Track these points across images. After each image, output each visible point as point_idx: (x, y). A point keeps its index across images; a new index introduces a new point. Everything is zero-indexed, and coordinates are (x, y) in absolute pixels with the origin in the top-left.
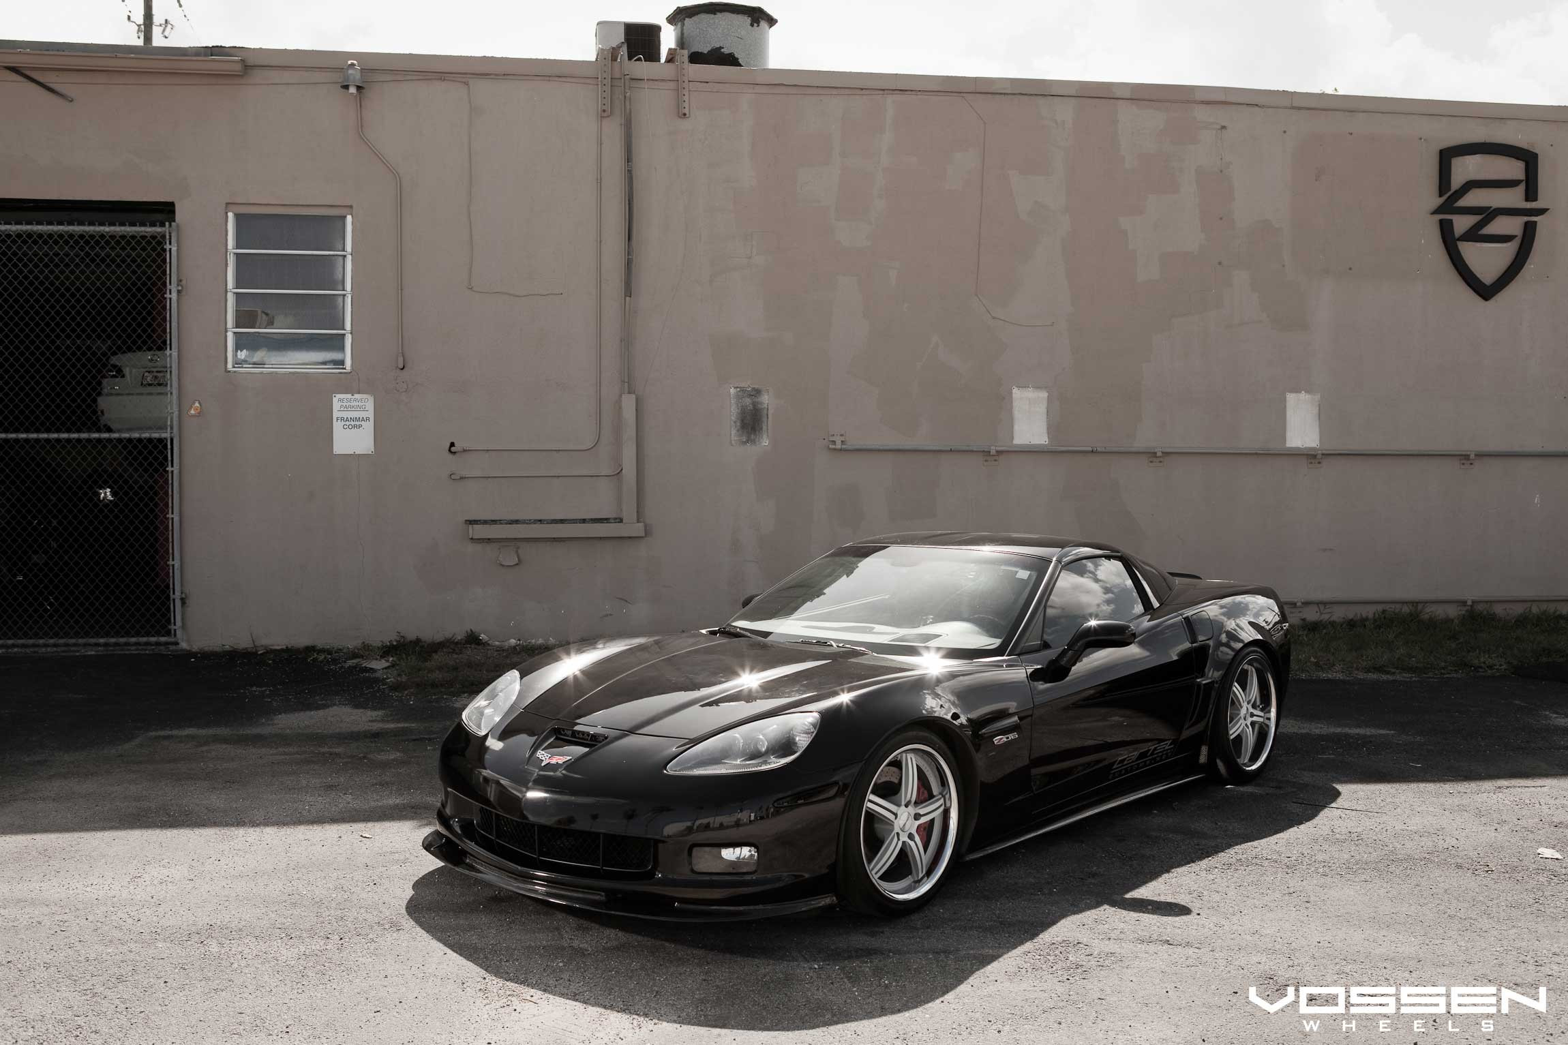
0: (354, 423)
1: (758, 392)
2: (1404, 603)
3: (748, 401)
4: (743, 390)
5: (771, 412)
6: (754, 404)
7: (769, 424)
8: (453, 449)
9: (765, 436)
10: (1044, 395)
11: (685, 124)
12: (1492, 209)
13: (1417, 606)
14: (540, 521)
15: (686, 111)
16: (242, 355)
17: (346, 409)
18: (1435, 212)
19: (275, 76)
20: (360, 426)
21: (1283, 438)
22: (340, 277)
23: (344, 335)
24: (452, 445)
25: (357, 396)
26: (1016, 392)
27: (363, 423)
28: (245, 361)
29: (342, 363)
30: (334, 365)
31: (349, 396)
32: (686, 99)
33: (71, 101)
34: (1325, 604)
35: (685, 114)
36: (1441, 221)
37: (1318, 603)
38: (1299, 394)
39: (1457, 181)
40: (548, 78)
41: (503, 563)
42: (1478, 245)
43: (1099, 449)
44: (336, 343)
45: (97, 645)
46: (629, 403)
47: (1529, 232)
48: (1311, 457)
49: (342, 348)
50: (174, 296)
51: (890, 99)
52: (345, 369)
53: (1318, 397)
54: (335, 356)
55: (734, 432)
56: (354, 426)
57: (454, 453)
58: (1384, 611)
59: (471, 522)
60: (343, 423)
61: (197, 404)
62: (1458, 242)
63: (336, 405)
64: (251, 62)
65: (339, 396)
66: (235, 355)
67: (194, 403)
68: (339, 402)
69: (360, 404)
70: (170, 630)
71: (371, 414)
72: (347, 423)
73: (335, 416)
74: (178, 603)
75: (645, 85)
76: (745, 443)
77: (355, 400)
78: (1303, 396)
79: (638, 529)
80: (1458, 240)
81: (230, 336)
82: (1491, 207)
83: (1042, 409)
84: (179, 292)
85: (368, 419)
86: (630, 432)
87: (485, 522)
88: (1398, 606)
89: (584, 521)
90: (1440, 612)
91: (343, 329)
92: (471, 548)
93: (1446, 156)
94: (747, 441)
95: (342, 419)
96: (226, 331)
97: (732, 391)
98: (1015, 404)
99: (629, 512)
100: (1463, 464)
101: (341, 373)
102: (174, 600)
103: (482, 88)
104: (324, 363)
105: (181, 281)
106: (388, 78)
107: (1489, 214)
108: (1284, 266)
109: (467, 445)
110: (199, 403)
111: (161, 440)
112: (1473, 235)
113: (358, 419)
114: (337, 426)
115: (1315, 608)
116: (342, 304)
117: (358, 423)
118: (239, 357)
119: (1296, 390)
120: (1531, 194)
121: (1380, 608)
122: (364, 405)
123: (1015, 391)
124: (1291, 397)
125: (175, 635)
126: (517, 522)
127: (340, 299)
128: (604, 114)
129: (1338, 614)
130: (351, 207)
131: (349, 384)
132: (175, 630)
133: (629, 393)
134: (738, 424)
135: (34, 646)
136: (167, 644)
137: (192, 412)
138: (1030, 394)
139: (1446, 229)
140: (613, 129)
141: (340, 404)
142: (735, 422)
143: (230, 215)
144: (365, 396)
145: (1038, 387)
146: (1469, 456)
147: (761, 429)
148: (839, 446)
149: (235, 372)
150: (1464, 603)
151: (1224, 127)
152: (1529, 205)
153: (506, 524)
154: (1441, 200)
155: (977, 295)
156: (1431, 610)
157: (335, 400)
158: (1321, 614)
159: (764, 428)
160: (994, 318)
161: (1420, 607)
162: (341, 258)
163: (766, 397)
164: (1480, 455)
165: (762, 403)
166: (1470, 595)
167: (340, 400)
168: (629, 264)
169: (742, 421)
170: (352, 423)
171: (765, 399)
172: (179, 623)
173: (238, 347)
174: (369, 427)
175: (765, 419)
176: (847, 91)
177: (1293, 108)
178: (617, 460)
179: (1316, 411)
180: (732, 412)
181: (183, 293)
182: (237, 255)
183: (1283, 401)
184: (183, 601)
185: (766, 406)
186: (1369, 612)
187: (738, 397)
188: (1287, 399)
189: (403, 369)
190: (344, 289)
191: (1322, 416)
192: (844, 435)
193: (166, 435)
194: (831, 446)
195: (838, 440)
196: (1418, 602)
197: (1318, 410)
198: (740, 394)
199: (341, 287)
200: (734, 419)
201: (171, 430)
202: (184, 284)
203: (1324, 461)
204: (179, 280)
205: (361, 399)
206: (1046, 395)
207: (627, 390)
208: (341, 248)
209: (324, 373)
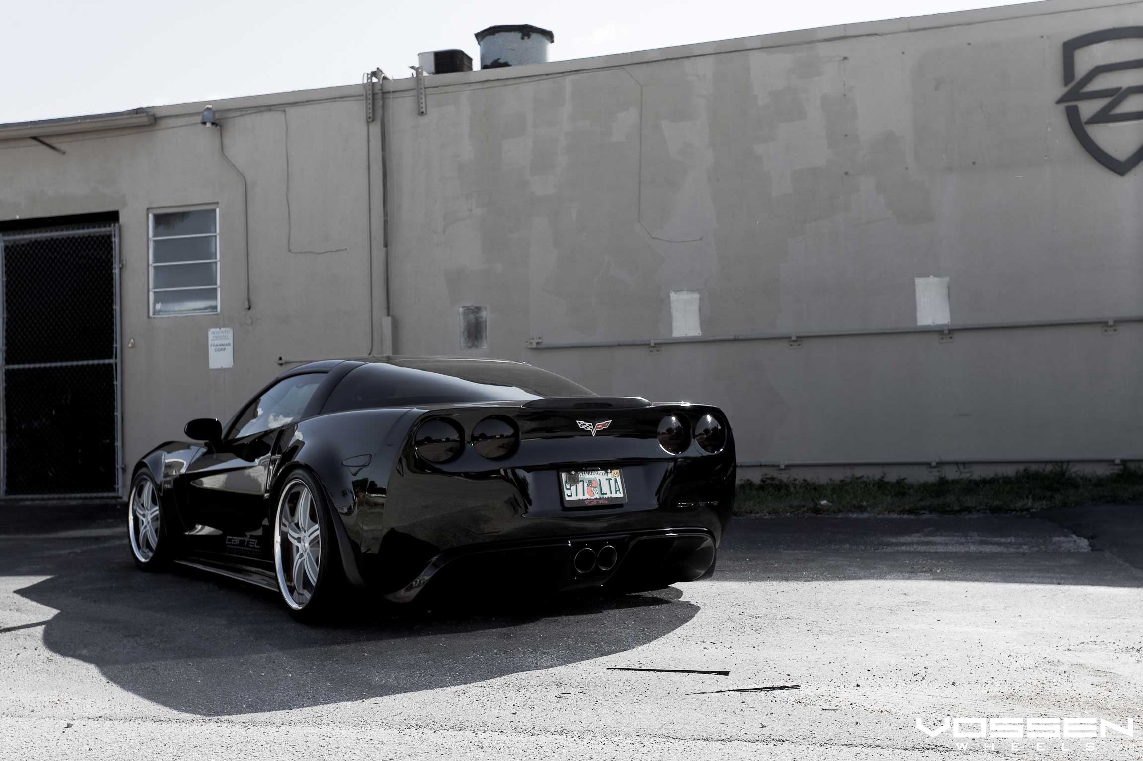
0: (221, 348)
1: (478, 309)
2: (1046, 462)
3: (472, 316)
4: (468, 309)
5: (488, 323)
6: (476, 319)
7: (489, 331)
8: (280, 362)
9: (484, 341)
10: (696, 296)
11: (423, 120)
13: (1062, 466)
15: (424, 110)
16: (158, 306)
17: (217, 338)
18: (1059, 102)
19: (172, 122)
20: (225, 349)
21: (915, 318)
22: (213, 251)
23: (216, 289)
24: (281, 359)
25: (223, 329)
26: (673, 296)
27: (226, 347)
28: (160, 311)
29: (215, 307)
30: (211, 309)
31: (218, 329)
32: (423, 100)
33: (64, 153)
34: (964, 463)
35: (423, 112)
37: (957, 463)
38: (927, 278)
39: (1083, 69)
40: (334, 99)
43: (740, 337)
44: (211, 294)
45: (75, 499)
46: (387, 322)
48: (942, 332)
49: (216, 298)
50: (117, 271)
51: (569, 79)
52: (217, 311)
53: (946, 279)
54: (212, 303)
55: (462, 340)
56: (221, 350)
57: (281, 365)
58: (1025, 470)
60: (214, 348)
61: (132, 340)
63: (210, 336)
64: (159, 114)
65: (212, 330)
66: (154, 307)
67: (130, 340)
68: (212, 333)
69: (224, 334)
70: (115, 489)
71: (230, 341)
72: (217, 348)
73: (210, 342)
74: (120, 471)
75: (391, 96)
76: (470, 348)
77: (222, 332)
78: (932, 279)
81: (151, 294)
82: (1120, 89)
83: (695, 307)
84: (121, 269)
85: (229, 344)
86: (388, 343)
88: (1042, 466)
90: (1088, 470)
91: (216, 285)
94: (472, 345)
95: (214, 345)
96: (149, 292)
97: (461, 310)
98: (673, 305)
100: (1102, 331)
101: (214, 314)
102: (118, 469)
103: (292, 111)
104: (206, 308)
106: (238, 113)
108: (907, 169)
109: (289, 359)
110: (134, 340)
111: (110, 365)
112: (1103, 117)
113: (223, 345)
114: (211, 350)
115: (954, 468)
116: (214, 269)
117: (223, 347)
118: (156, 308)
119: (925, 275)
121: (1021, 467)
122: (227, 335)
123: (672, 294)
124: (920, 282)
125: (118, 492)
127: (214, 265)
128: (370, 120)
129: (978, 473)
130: (217, 203)
131: (218, 322)
132: (118, 489)
133: (388, 315)
134: (465, 334)
135: (43, 500)
136: (113, 498)
137: (130, 345)
138: (685, 296)
139: (1073, 116)
140: (376, 129)
141: (213, 335)
142: (462, 333)
143: (151, 217)
144: (227, 329)
145: (691, 290)
146: (1107, 323)
147: (481, 336)
148: (534, 346)
149: (154, 318)
150: (1111, 462)
151: (845, 58)
154: (1065, 90)
155: (639, 222)
156: (1074, 469)
157: (210, 333)
158: (961, 473)
159: (484, 336)
160: (654, 238)
161: (1065, 466)
162: (214, 238)
163: (485, 312)
164: (1119, 322)
165: (481, 317)
166: (1118, 457)
167: (213, 332)
168: (385, 223)
169: (468, 331)
170: (220, 348)
171: (484, 314)
172: (120, 484)
173: (156, 301)
174: (230, 349)
175: (484, 329)
176: (537, 78)
177: (910, 31)
179: (945, 292)
180: (458, 323)
181: (124, 269)
182: (155, 241)
183: (913, 284)
184: (124, 470)
185: (484, 319)
186: (1010, 471)
187: (464, 314)
188: (916, 283)
189: (249, 308)
190: (216, 258)
191: (952, 296)
192: (539, 338)
193: (112, 361)
194: (530, 346)
195: (534, 342)
196: (1062, 462)
197: (947, 290)
198: (466, 311)
199: (214, 257)
200: (462, 330)
201: (116, 358)
202: (124, 262)
203: (956, 335)
204: (121, 261)
205: (225, 331)
206: (698, 296)
207: (386, 314)
208: (213, 231)
209: (204, 315)
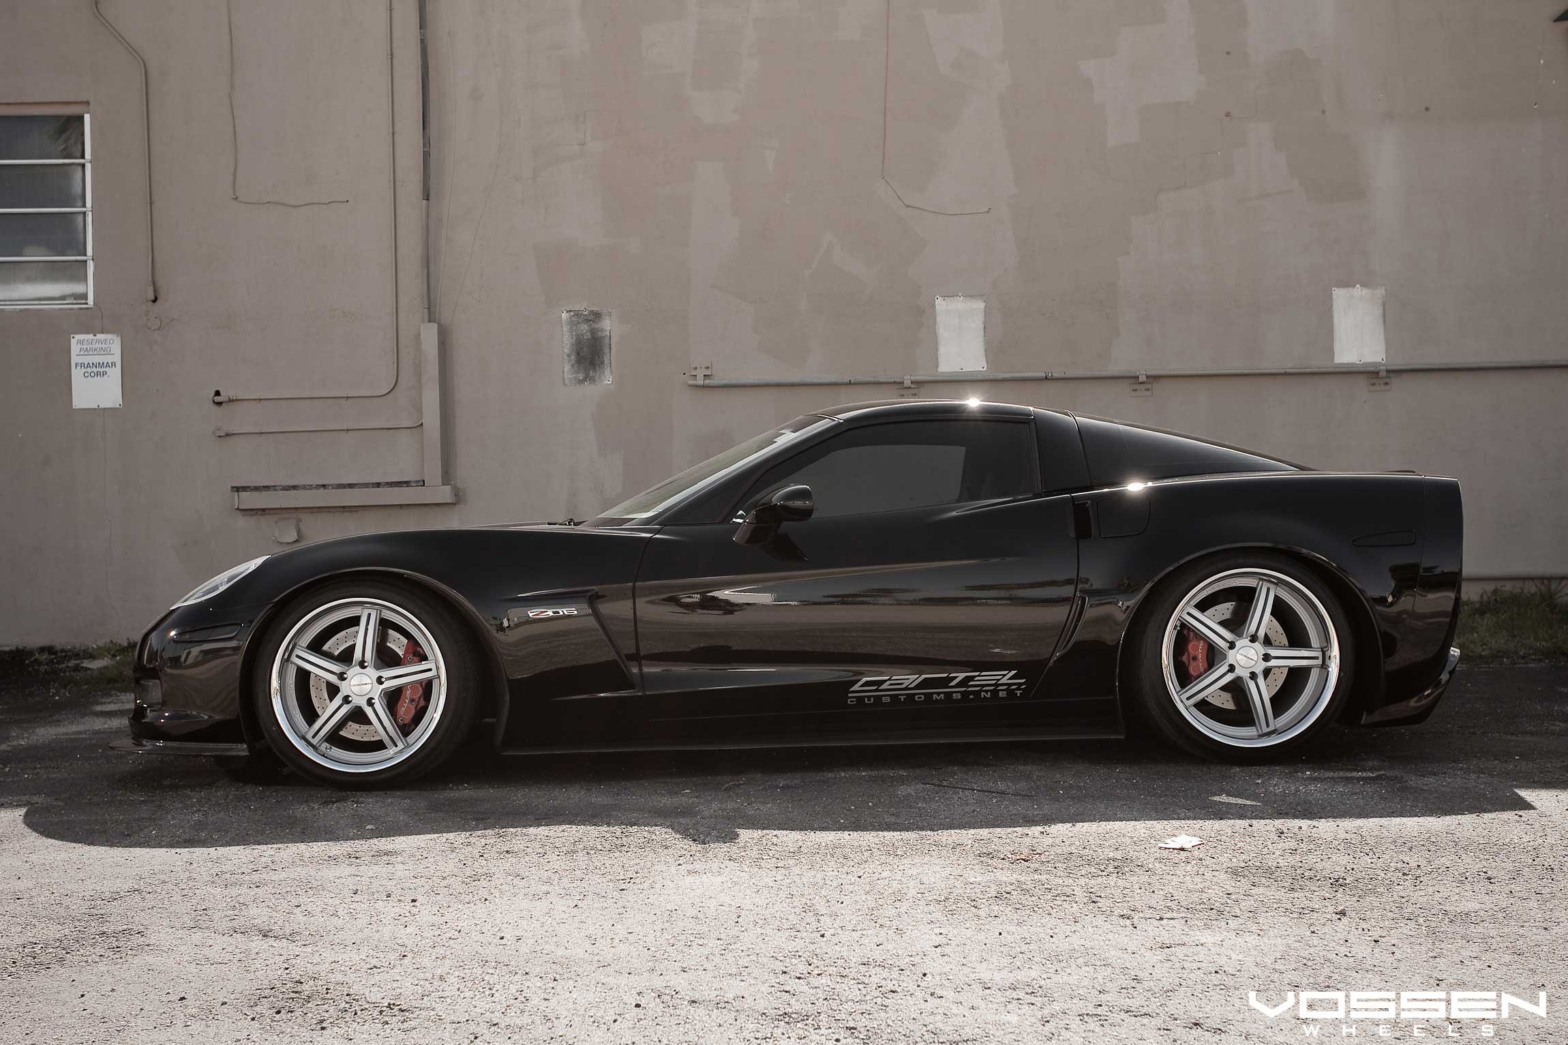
0: (98, 370)
1: (597, 316)
2: (1526, 579)
3: (584, 327)
4: (577, 314)
5: (614, 341)
6: (593, 332)
7: (613, 355)
8: (218, 399)
9: (607, 371)
10: (980, 305)
13: (1550, 583)
14: (324, 486)
17: (88, 352)
20: (105, 373)
21: (1330, 351)
22: (79, 191)
23: (86, 261)
24: (218, 393)
25: (100, 336)
26: (940, 303)
27: (108, 370)
29: (83, 296)
30: (75, 299)
31: (91, 336)
38: (1351, 289)
41: (281, 541)
43: (1055, 375)
44: (76, 272)
46: (430, 334)
48: (1372, 375)
49: (84, 279)
52: (87, 304)
53: (1381, 291)
54: (78, 288)
55: (567, 368)
56: (97, 374)
57: (220, 404)
58: (1495, 591)
59: (238, 489)
60: (83, 370)
63: (75, 348)
65: (78, 337)
68: (78, 343)
69: (104, 346)
71: (117, 358)
72: (89, 370)
73: (74, 360)
76: (581, 382)
77: (98, 341)
78: (1358, 291)
79: (444, 494)
83: (977, 323)
85: (114, 364)
86: (433, 370)
87: (257, 489)
88: (1519, 584)
89: (378, 485)
91: (85, 255)
92: (242, 522)
94: (585, 380)
95: (82, 365)
97: (565, 316)
98: (939, 318)
99: (433, 472)
101: (81, 309)
104: (63, 298)
108: (1324, 112)
109: (233, 394)
113: (101, 365)
114: (77, 374)
116: (82, 224)
117: (101, 370)
119: (1347, 284)
121: (1490, 587)
122: (111, 347)
123: (939, 301)
124: (1339, 294)
126: (294, 487)
127: (80, 218)
130: (88, 103)
131: (90, 322)
133: (430, 321)
134: (573, 357)
138: (959, 304)
141: (80, 346)
142: (568, 356)
144: (109, 336)
145: (971, 296)
147: (603, 363)
148: (700, 382)
153: (281, 490)
155: (883, 177)
156: (1565, 590)
157: (73, 342)
159: (606, 361)
160: (908, 206)
161: (1554, 585)
162: (80, 169)
163: (608, 321)
165: (602, 330)
167: (79, 342)
168: (426, 155)
169: (578, 354)
170: (95, 370)
171: (607, 325)
174: (115, 374)
175: (606, 350)
178: (417, 406)
179: (1378, 311)
180: (565, 342)
183: (1328, 300)
185: (607, 333)
187: (571, 322)
188: (1334, 297)
189: (155, 301)
190: (84, 206)
191: (1391, 318)
192: (708, 368)
194: (692, 382)
195: (700, 374)
196: (1550, 579)
197: (1382, 307)
198: (575, 319)
199: (80, 203)
200: (567, 351)
203: (1395, 382)
205: (106, 340)
206: (982, 305)
207: (426, 319)
208: (79, 154)
209: (60, 309)
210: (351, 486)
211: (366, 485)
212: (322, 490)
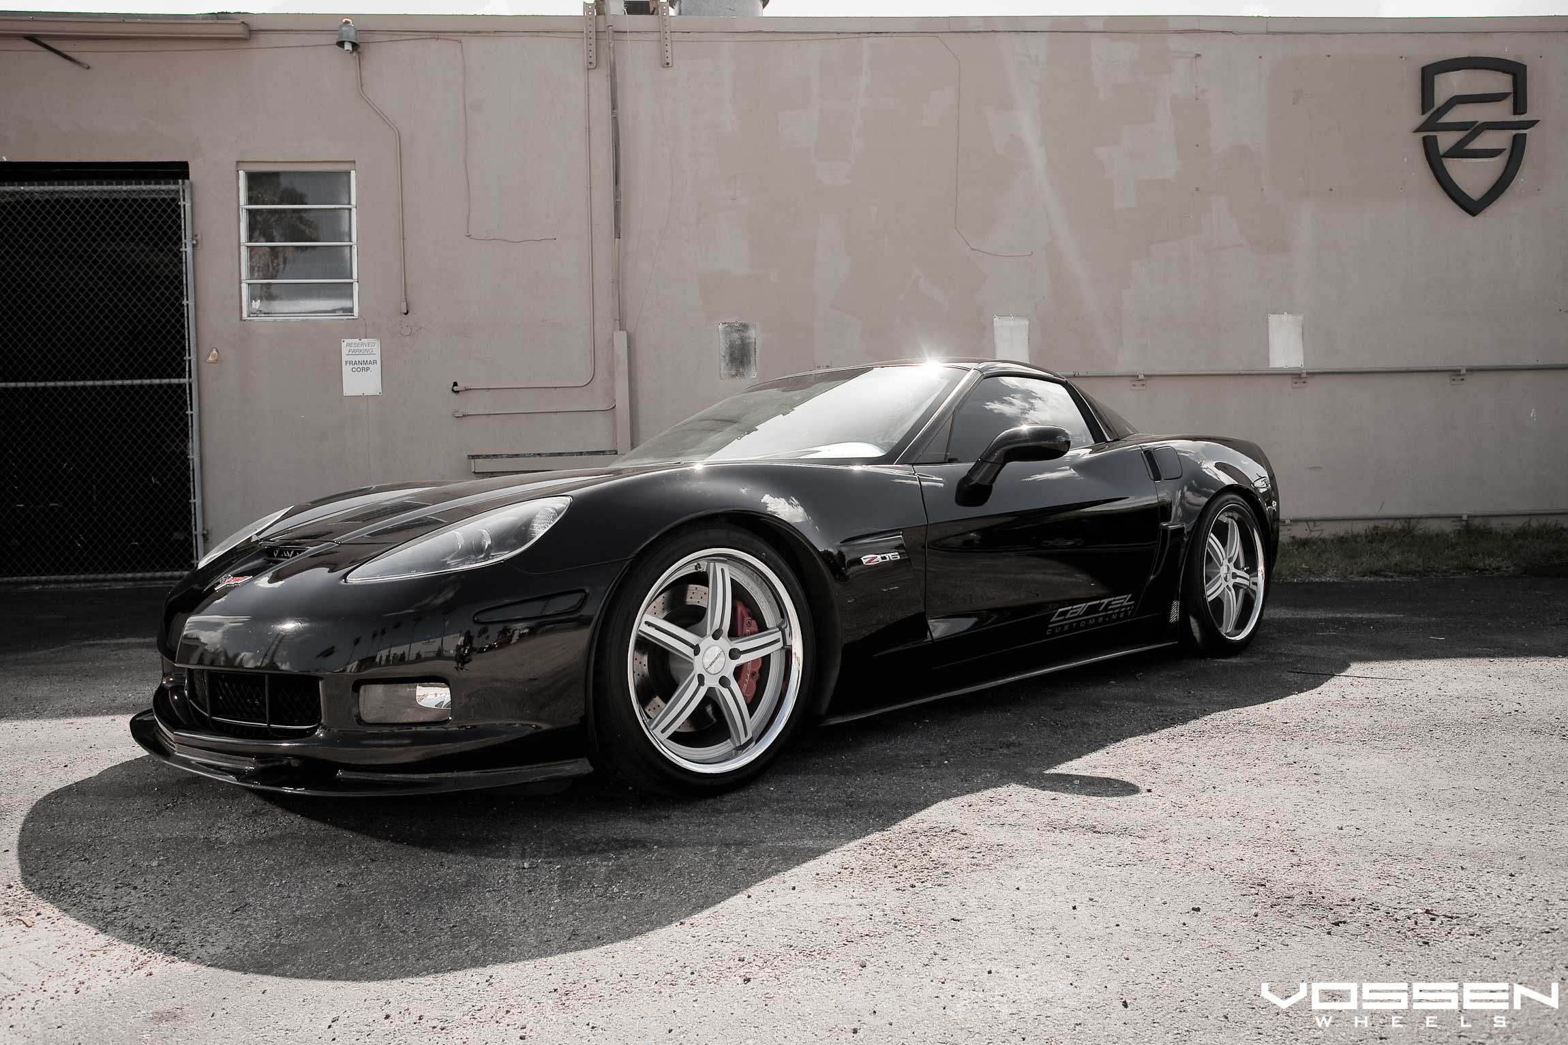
0: (363, 367)
1: (745, 327)
2: (1398, 519)
3: (736, 336)
4: (731, 326)
5: (758, 346)
6: (742, 339)
7: (758, 357)
8: (456, 388)
9: (753, 369)
10: (1025, 322)
11: (667, 74)
12: (1478, 124)
13: (1409, 522)
14: (539, 454)
15: (669, 60)
16: (256, 305)
17: (354, 352)
18: (1418, 130)
19: (275, 39)
20: (368, 369)
21: (1267, 358)
22: (347, 230)
23: (351, 283)
24: (455, 384)
25: (364, 340)
26: (997, 321)
27: (371, 366)
28: (259, 311)
29: (351, 310)
30: (344, 312)
31: (357, 341)
32: (668, 48)
33: (88, 68)
34: (1314, 521)
35: (668, 64)
36: (1424, 139)
37: (1307, 521)
38: (1281, 316)
39: (1440, 98)
40: (536, 33)
42: (1464, 160)
43: (1081, 374)
44: (344, 291)
45: (125, 580)
46: (620, 339)
47: (1518, 145)
48: (1296, 376)
49: (351, 296)
50: (189, 249)
51: (866, 42)
52: (353, 315)
53: (1301, 317)
54: (345, 303)
55: (723, 365)
56: (363, 369)
57: (457, 392)
58: (1376, 528)
59: (473, 457)
60: (352, 366)
61: (214, 352)
62: (1444, 160)
63: (345, 350)
64: (255, 26)
65: (347, 341)
66: (249, 305)
67: (212, 351)
68: (347, 346)
69: (367, 348)
71: (377, 357)
72: (356, 366)
73: (345, 358)
74: (200, 539)
75: (629, 36)
76: (733, 376)
77: (363, 344)
78: (1285, 316)
80: (1444, 156)
81: (244, 287)
83: (1024, 336)
84: (194, 246)
85: (375, 362)
86: (623, 367)
87: (487, 457)
88: (1390, 523)
89: (581, 454)
90: (1434, 526)
91: (352, 278)
93: (1429, 74)
94: (737, 375)
95: (351, 362)
96: (240, 283)
97: (721, 327)
98: (997, 332)
99: (623, 444)
100: (1454, 380)
101: (349, 319)
102: (196, 536)
103: (475, 46)
104: (334, 311)
105: (196, 236)
106: (385, 38)
107: (1474, 129)
108: (1262, 190)
109: (469, 385)
110: (217, 351)
111: (180, 386)
112: (1459, 151)
113: (365, 362)
114: (346, 369)
115: (1304, 525)
116: (349, 255)
117: (366, 366)
118: (254, 306)
119: (1279, 312)
120: (1520, 106)
121: (1371, 524)
122: (371, 349)
123: (996, 319)
124: (1273, 319)
126: (517, 456)
127: (347, 250)
128: (591, 66)
129: (1328, 531)
130: (354, 162)
131: (357, 330)
133: (620, 330)
134: (727, 358)
135: (66, 581)
137: (210, 359)
138: (1010, 322)
139: (1429, 146)
140: (600, 80)
141: (348, 348)
142: (724, 357)
143: (242, 173)
144: (371, 340)
145: (1019, 316)
146: (1460, 371)
147: (749, 362)
149: (250, 320)
150: (1459, 518)
151: (1198, 55)
152: (1517, 118)
153: (507, 457)
154: (1424, 118)
155: (956, 228)
156: (1424, 526)
157: (344, 345)
158: (1311, 531)
159: (752, 361)
160: (973, 250)
161: (1413, 522)
162: (347, 211)
163: (753, 331)
164: (1471, 370)
165: (749, 338)
166: (1464, 511)
167: (348, 344)
168: (617, 206)
169: (731, 355)
170: (361, 366)
171: (752, 334)
173: (253, 298)
174: (376, 369)
175: (752, 353)
176: (825, 36)
177: (1268, 33)
178: (611, 394)
179: (1299, 331)
180: (720, 346)
181: (199, 247)
182: (250, 211)
183: (1266, 321)
184: (205, 537)
185: (753, 340)
186: (1359, 528)
187: (726, 333)
188: (1270, 321)
189: (406, 314)
190: (350, 241)
191: (1307, 336)
193: (182, 381)
196: (1410, 518)
197: (1301, 329)
198: (728, 329)
199: (347, 239)
200: (723, 354)
201: (190, 376)
202: (199, 237)
203: (1311, 382)
204: (194, 236)
205: (368, 343)
206: (1027, 323)
207: (618, 327)
208: (346, 202)
209: (332, 320)
210: (560, 454)
211: (572, 454)
212: (538, 457)
